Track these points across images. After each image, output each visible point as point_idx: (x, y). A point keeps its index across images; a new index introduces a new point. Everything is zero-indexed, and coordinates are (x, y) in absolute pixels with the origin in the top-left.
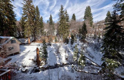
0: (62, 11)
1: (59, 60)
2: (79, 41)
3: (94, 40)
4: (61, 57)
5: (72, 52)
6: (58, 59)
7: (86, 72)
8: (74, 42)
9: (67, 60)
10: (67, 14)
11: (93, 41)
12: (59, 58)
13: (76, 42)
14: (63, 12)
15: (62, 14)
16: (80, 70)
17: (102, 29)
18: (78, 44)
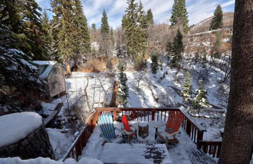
0: (132, 3)
1: (145, 102)
2: (167, 67)
3: (195, 64)
4: (147, 98)
5: (160, 87)
6: (142, 101)
7: (207, 116)
8: (158, 68)
9: (157, 102)
10: (142, 10)
11: (194, 67)
12: (144, 99)
13: (162, 69)
14: (135, 5)
15: (132, 12)
16: (197, 115)
17: (209, 43)
18: (167, 73)
